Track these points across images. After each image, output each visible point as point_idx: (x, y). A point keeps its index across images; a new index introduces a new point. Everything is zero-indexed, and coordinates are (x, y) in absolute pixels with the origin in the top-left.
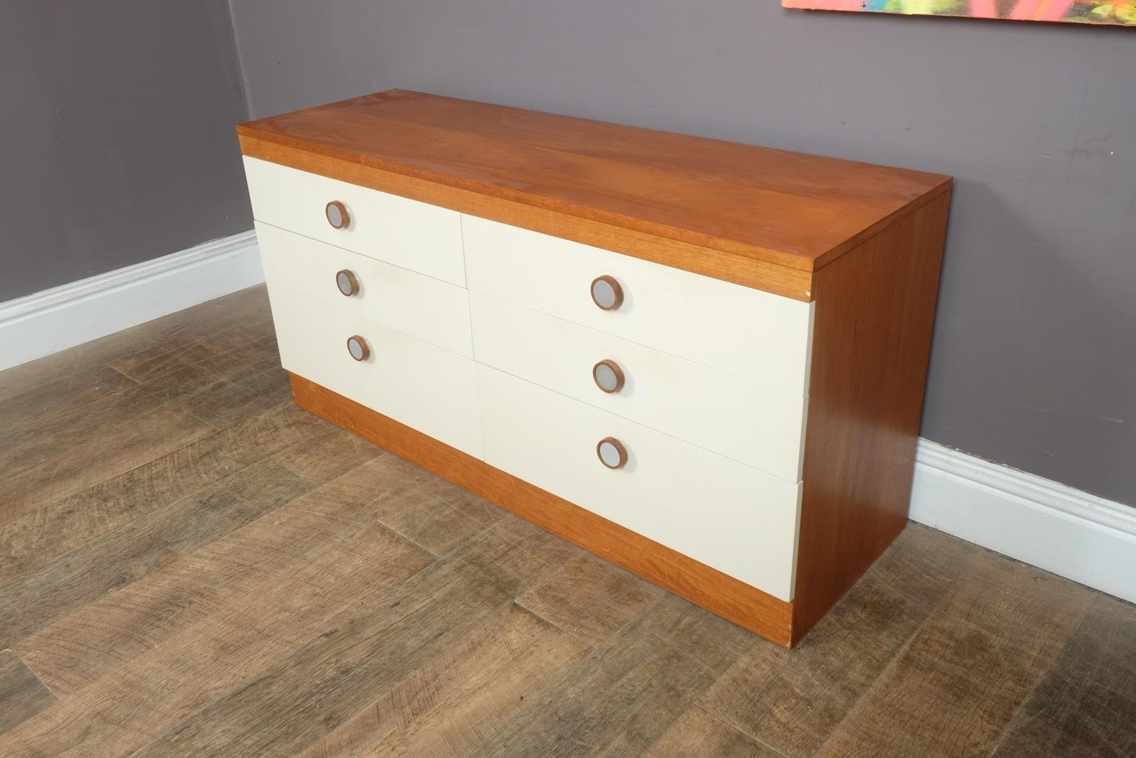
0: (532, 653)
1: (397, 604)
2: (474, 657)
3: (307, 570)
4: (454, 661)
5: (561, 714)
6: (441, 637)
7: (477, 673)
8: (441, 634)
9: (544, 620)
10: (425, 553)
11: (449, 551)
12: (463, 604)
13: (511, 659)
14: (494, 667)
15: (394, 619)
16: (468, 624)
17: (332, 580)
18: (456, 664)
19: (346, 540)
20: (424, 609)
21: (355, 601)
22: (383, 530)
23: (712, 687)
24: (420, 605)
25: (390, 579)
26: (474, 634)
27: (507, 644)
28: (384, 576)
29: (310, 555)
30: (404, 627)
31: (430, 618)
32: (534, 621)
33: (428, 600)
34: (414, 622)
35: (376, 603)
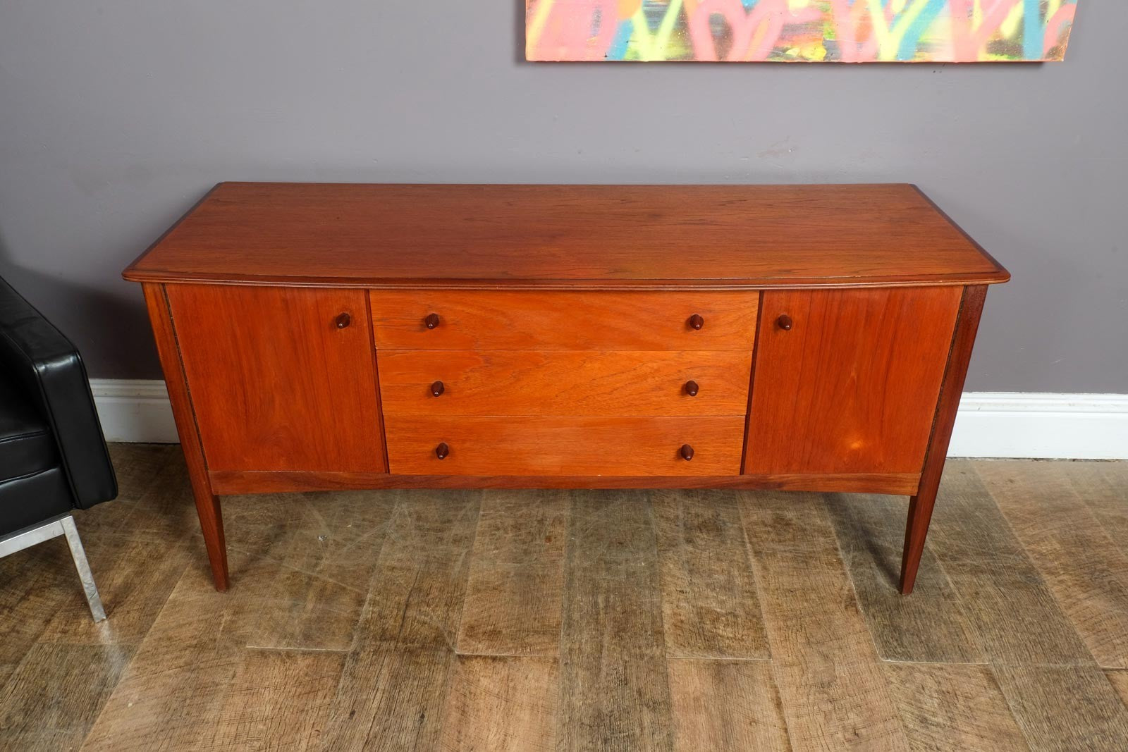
0: (514, 688)
1: (353, 713)
2: (472, 719)
3: (222, 732)
4: (459, 732)
5: (587, 721)
6: (426, 719)
7: (489, 730)
8: (423, 717)
9: (497, 657)
10: (329, 654)
11: (351, 641)
12: (414, 679)
13: (504, 703)
14: (497, 717)
15: (364, 727)
16: (437, 694)
17: (261, 727)
18: (463, 733)
19: (233, 682)
20: (383, 703)
21: (307, 733)
22: (263, 653)
23: (666, 639)
24: (376, 704)
25: (320, 694)
26: (452, 700)
27: (488, 692)
28: (311, 696)
29: (210, 716)
30: (381, 729)
31: (397, 708)
32: (490, 661)
33: (378, 694)
34: (387, 720)
35: (330, 723)
